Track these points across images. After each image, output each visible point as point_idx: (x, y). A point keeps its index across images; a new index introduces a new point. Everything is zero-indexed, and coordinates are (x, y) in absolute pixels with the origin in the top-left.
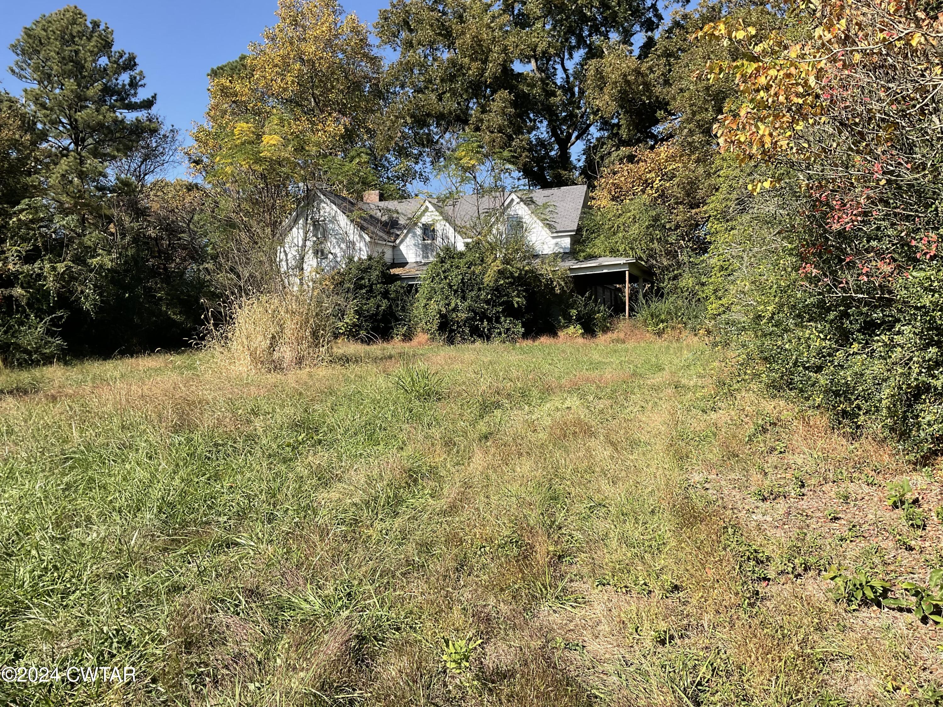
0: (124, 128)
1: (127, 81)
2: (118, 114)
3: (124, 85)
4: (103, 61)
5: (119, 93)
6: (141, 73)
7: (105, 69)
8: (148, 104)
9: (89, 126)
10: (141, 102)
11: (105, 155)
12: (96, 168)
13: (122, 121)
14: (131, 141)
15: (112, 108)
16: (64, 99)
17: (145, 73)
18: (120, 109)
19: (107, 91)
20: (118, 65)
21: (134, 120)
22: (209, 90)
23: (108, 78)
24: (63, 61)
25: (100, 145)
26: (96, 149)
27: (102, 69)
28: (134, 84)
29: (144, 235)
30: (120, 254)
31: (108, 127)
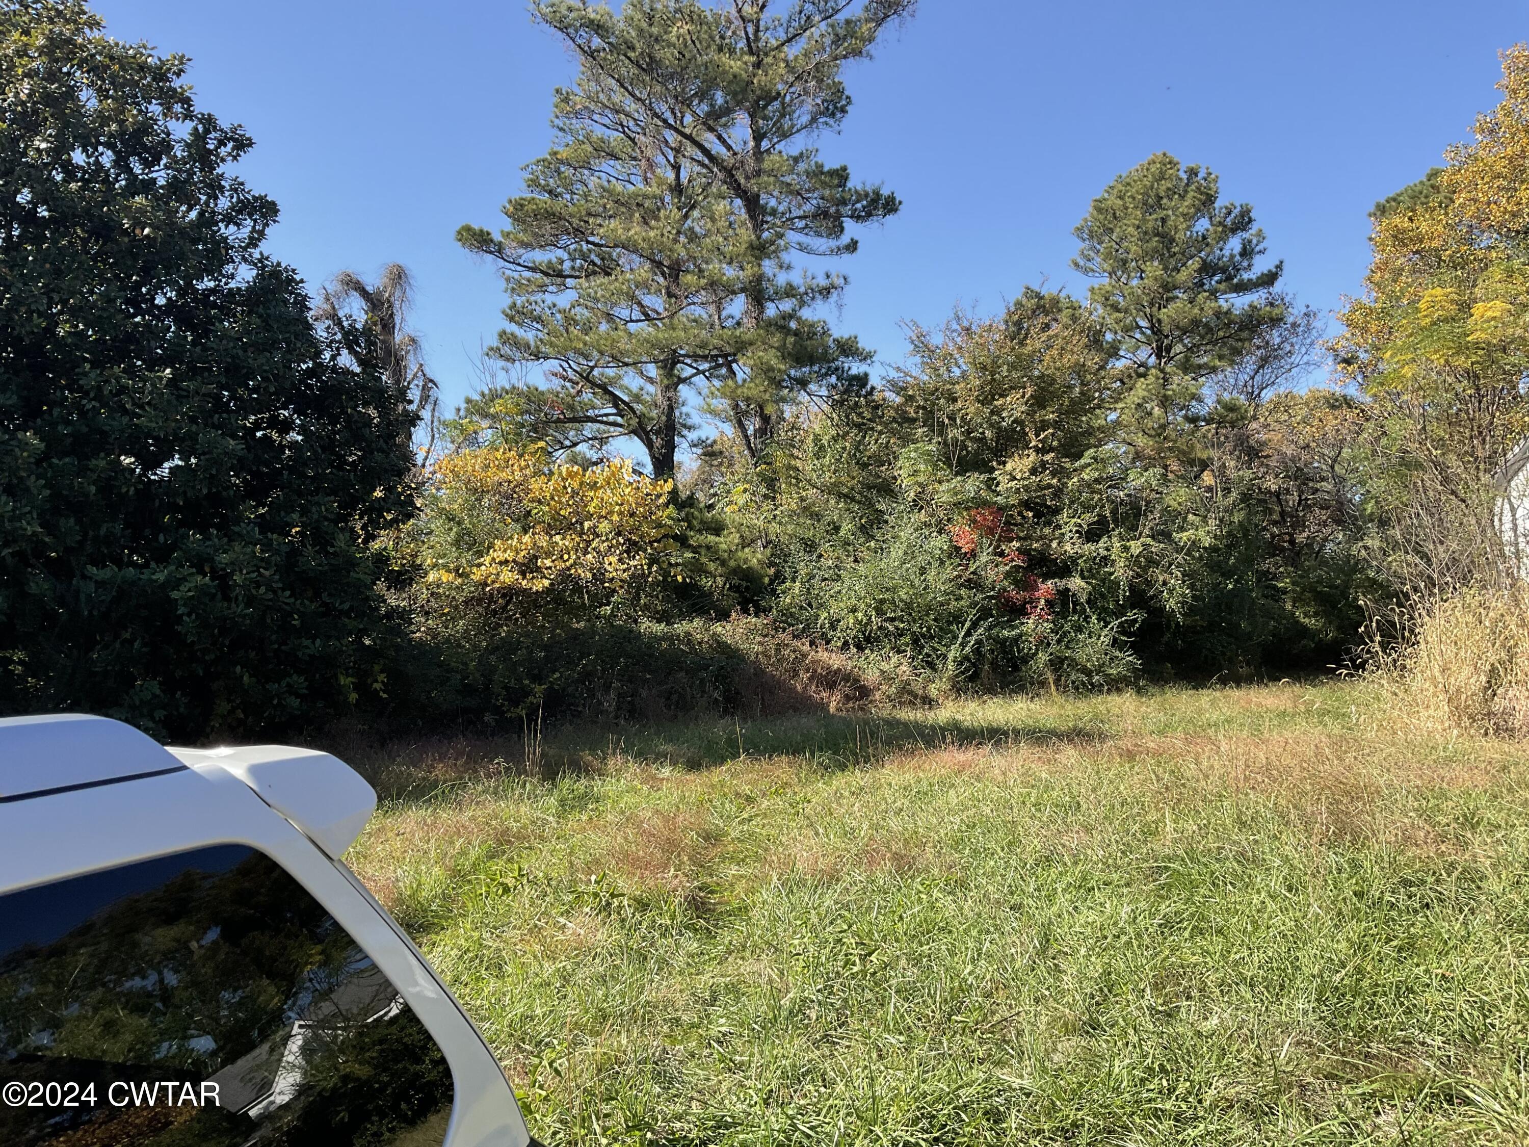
0: (1231, 322)
1: (1238, 249)
2: (1221, 302)
3: (1232, 256)
4: (1203, 225)
5: (1224, 270)
6: (1260, 233)
7: (1204, 237)
8: (1269, 279)
9: (1178, 327)
10: (1258, 278)
11: (1200, 367)
12: (1187, 389)
13: (1228, 312)
14: (1240, 340)
15: (1213, 293)
16: (1144, 293)
17: (1266, 232)
18: (1226, 293)
19: (1207, 269)
20: (1225, 226)
21: (1246, 307)
22: (1371, 239)
23: (1208, 249)
24: (1145, 236)
25: (1193, 353)
26: (1187, 359)
27: (1200, 238)
28: (1247, 252)
29: (1260, 489)
30: (1221, 521)
31: (1206, 325)
